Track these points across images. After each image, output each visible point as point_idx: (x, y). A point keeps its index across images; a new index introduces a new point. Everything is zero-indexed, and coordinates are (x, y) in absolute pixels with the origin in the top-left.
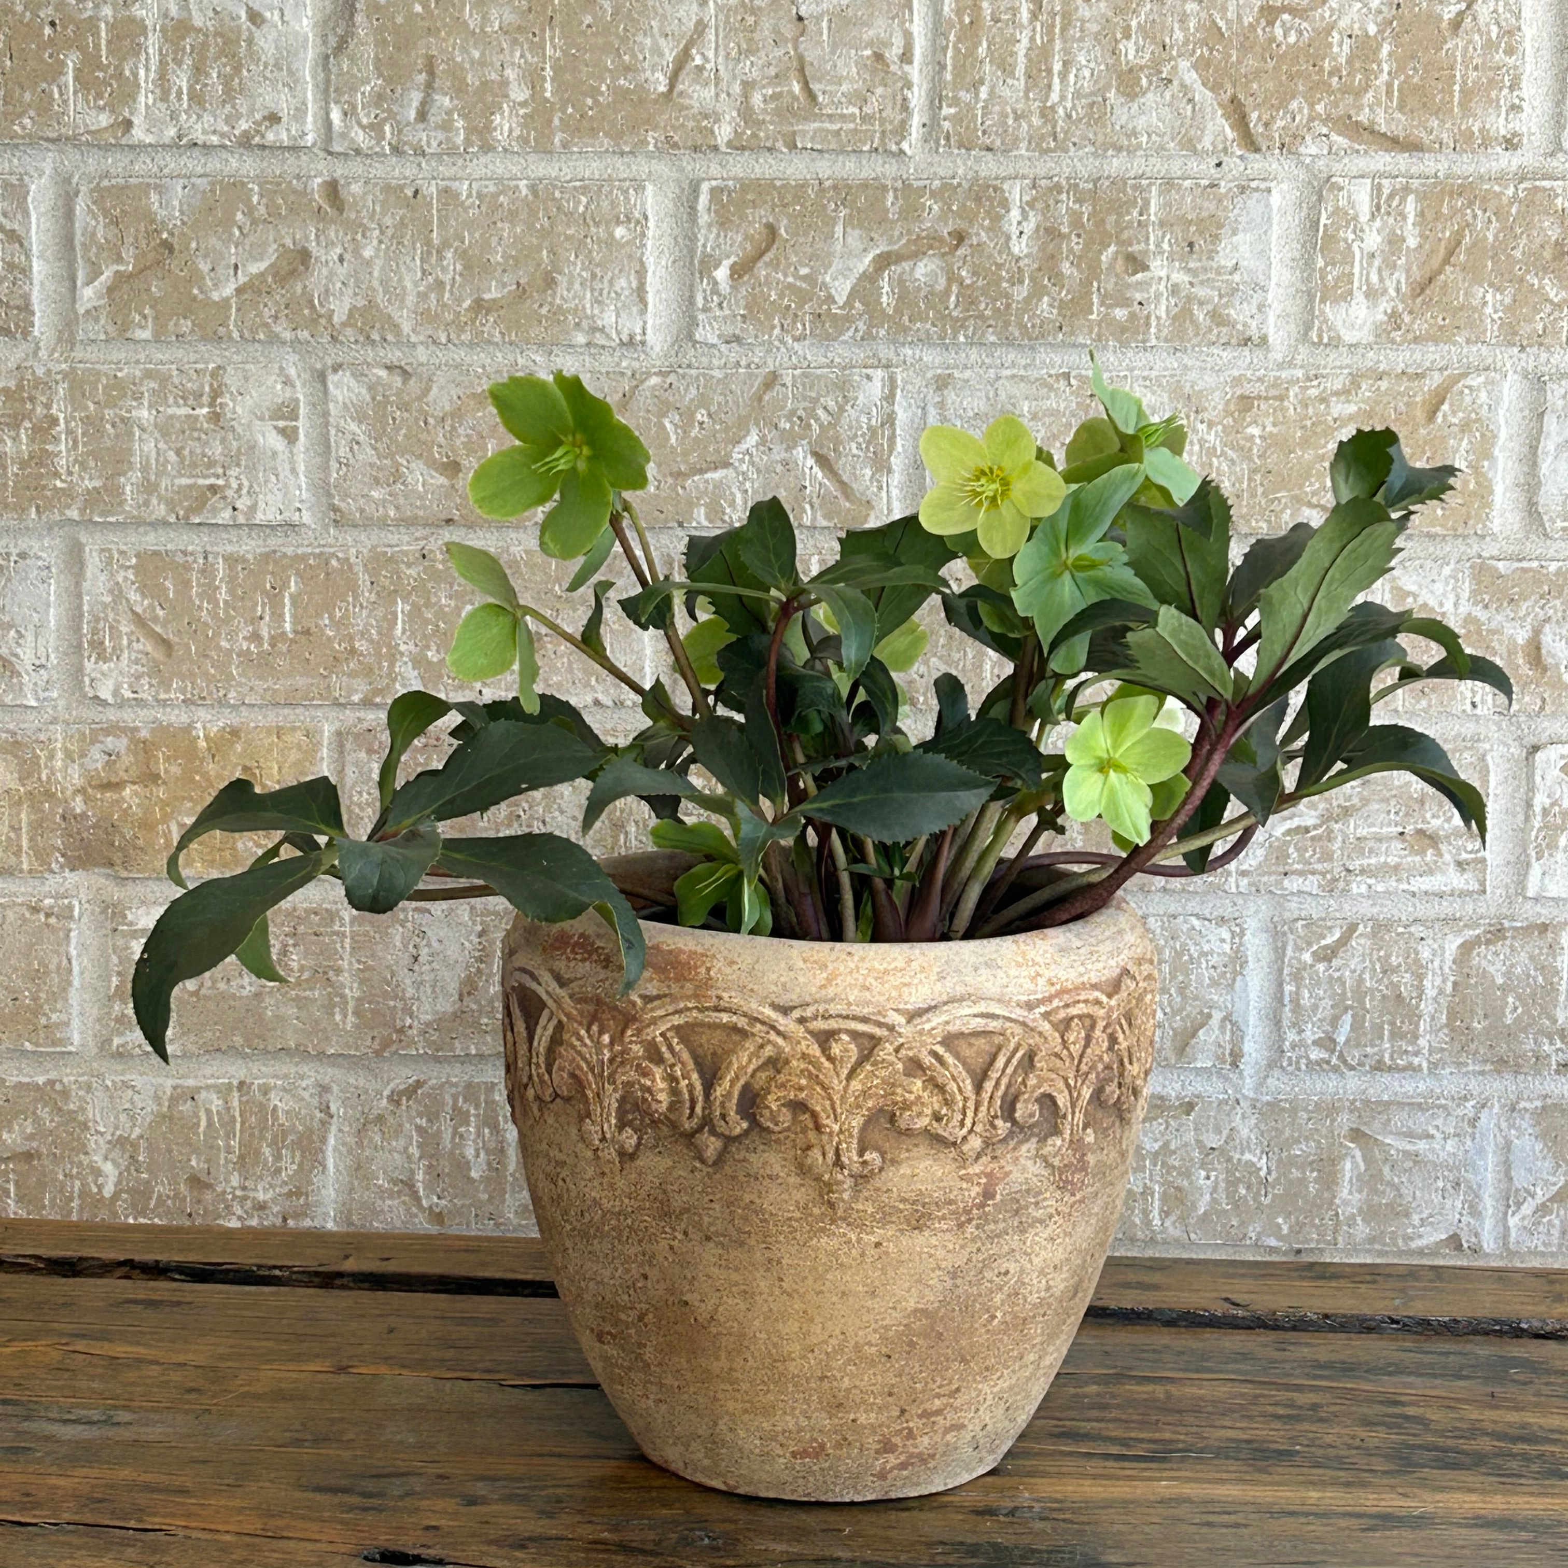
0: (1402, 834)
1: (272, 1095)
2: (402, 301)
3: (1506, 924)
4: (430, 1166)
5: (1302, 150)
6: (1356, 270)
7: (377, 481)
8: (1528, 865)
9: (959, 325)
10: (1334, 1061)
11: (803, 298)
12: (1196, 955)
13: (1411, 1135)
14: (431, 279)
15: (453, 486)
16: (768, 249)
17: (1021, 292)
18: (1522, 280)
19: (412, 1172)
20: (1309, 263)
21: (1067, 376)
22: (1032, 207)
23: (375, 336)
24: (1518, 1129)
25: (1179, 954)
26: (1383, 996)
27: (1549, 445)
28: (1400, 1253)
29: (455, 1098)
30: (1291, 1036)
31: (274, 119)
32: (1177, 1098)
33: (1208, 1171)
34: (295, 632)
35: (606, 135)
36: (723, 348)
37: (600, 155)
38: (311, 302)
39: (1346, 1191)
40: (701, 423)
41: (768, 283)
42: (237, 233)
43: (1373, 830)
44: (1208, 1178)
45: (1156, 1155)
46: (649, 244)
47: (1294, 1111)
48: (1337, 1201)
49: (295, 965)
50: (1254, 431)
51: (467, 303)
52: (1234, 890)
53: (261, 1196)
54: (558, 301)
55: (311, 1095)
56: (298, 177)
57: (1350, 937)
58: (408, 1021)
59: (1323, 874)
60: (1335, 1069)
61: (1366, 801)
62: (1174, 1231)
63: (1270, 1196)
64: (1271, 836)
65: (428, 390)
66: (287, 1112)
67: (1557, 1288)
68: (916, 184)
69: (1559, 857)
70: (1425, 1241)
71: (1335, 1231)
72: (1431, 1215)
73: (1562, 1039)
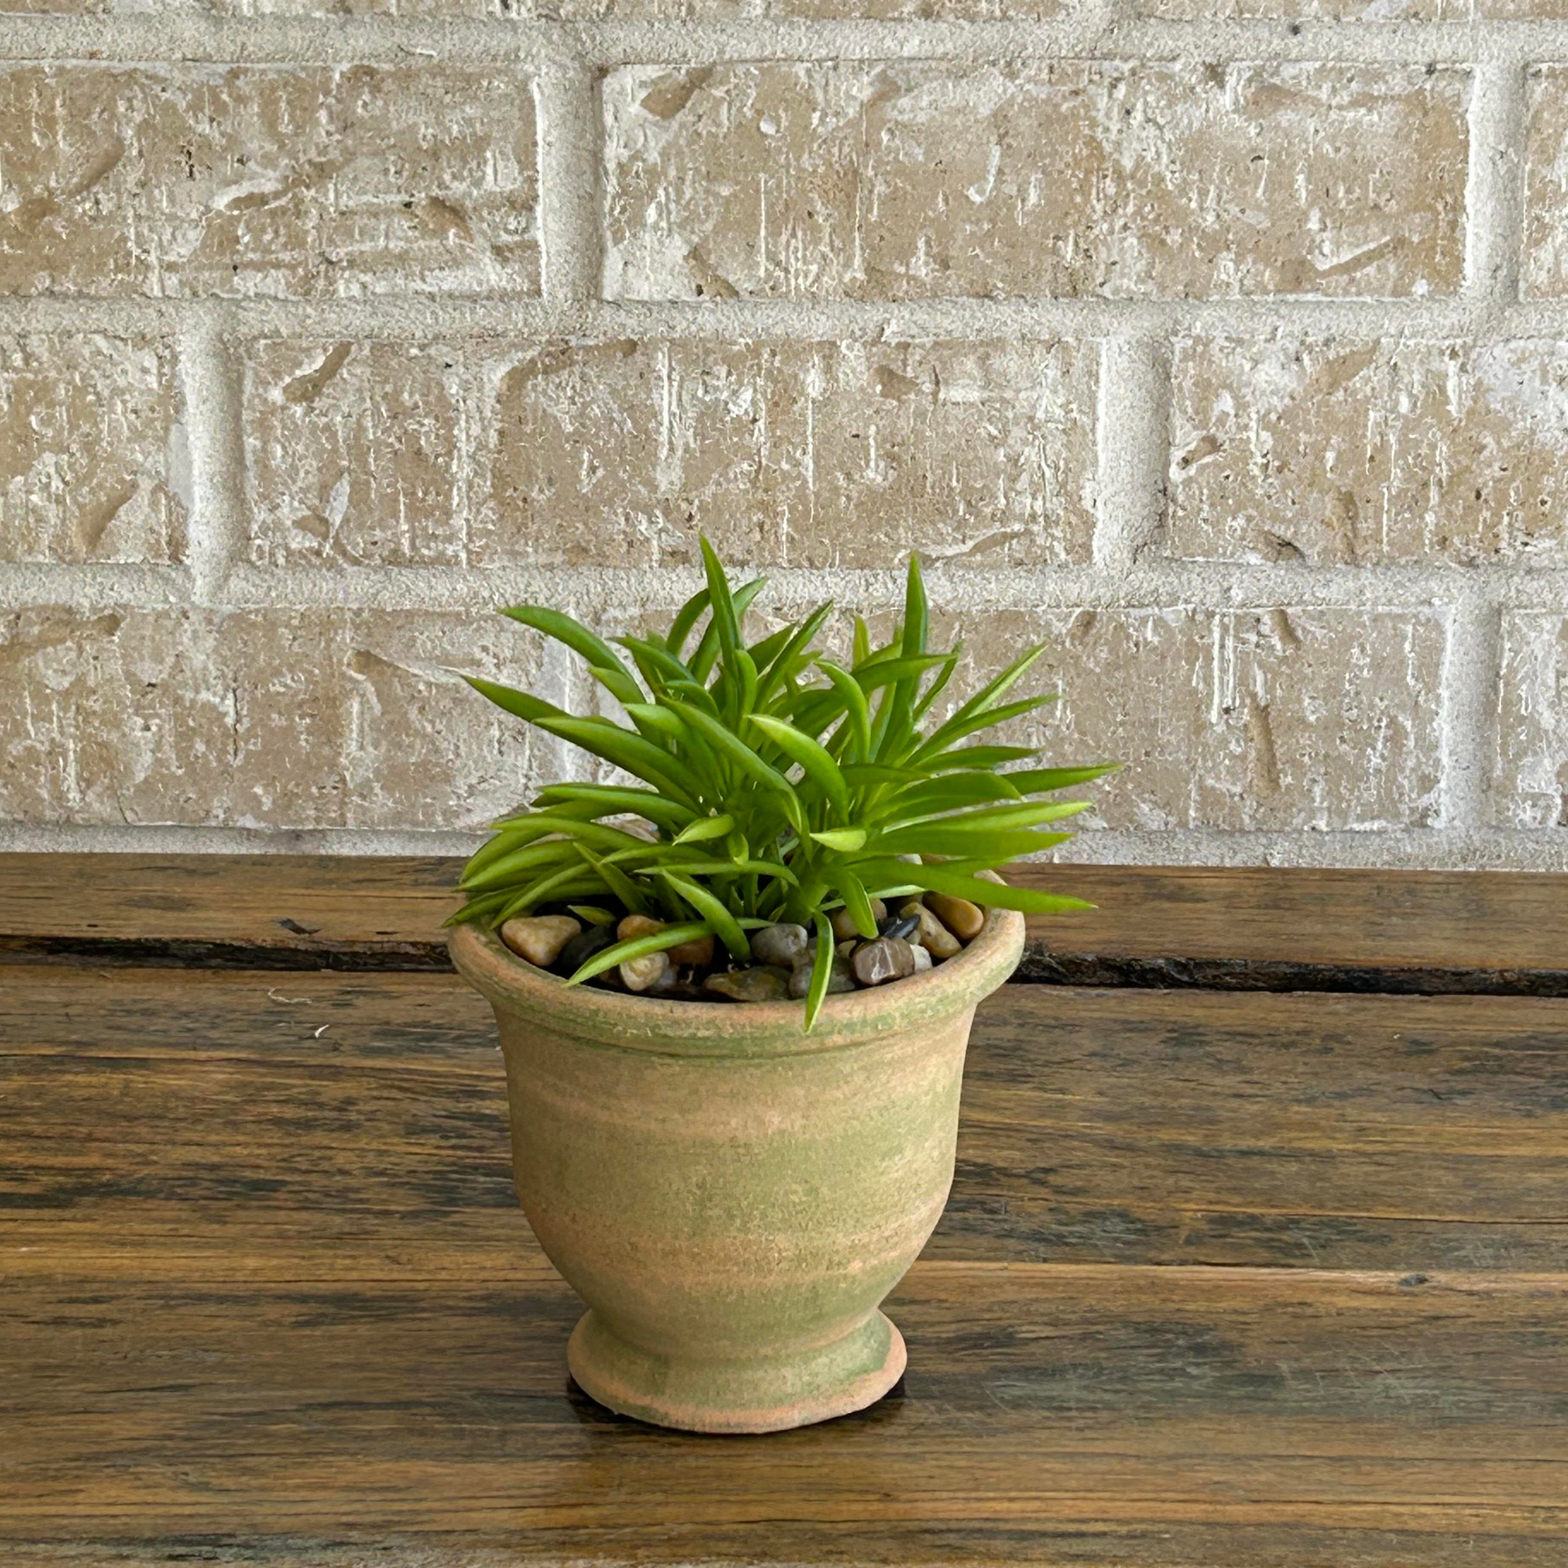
0: (408, 205)
3: (574, 342)
8: (603, 251)
10: (327, 550)
12: (106, 393)
13: (445, 661)
25: (81, 391)
26: (396, 453)
28: (442, 836)
30: (261, 515)
32: (94, 609)
33: (146, 718)
39: (354, 746)
43: (365, 198)
44: (147, 728)
45: (67, 694)
47: (271, 626)
48: (342, 760)
52: (157, 292)
57: (339, 365)
59: (292, 268)
60: (331, 564)
61: (349, 156)
62: (103, 809)
63: (241, 756)
64: (208, 209)
69: (647, 238)
70: (475, 819)
71: (342, 804)
72: (482, 780)
73: (667, 513)
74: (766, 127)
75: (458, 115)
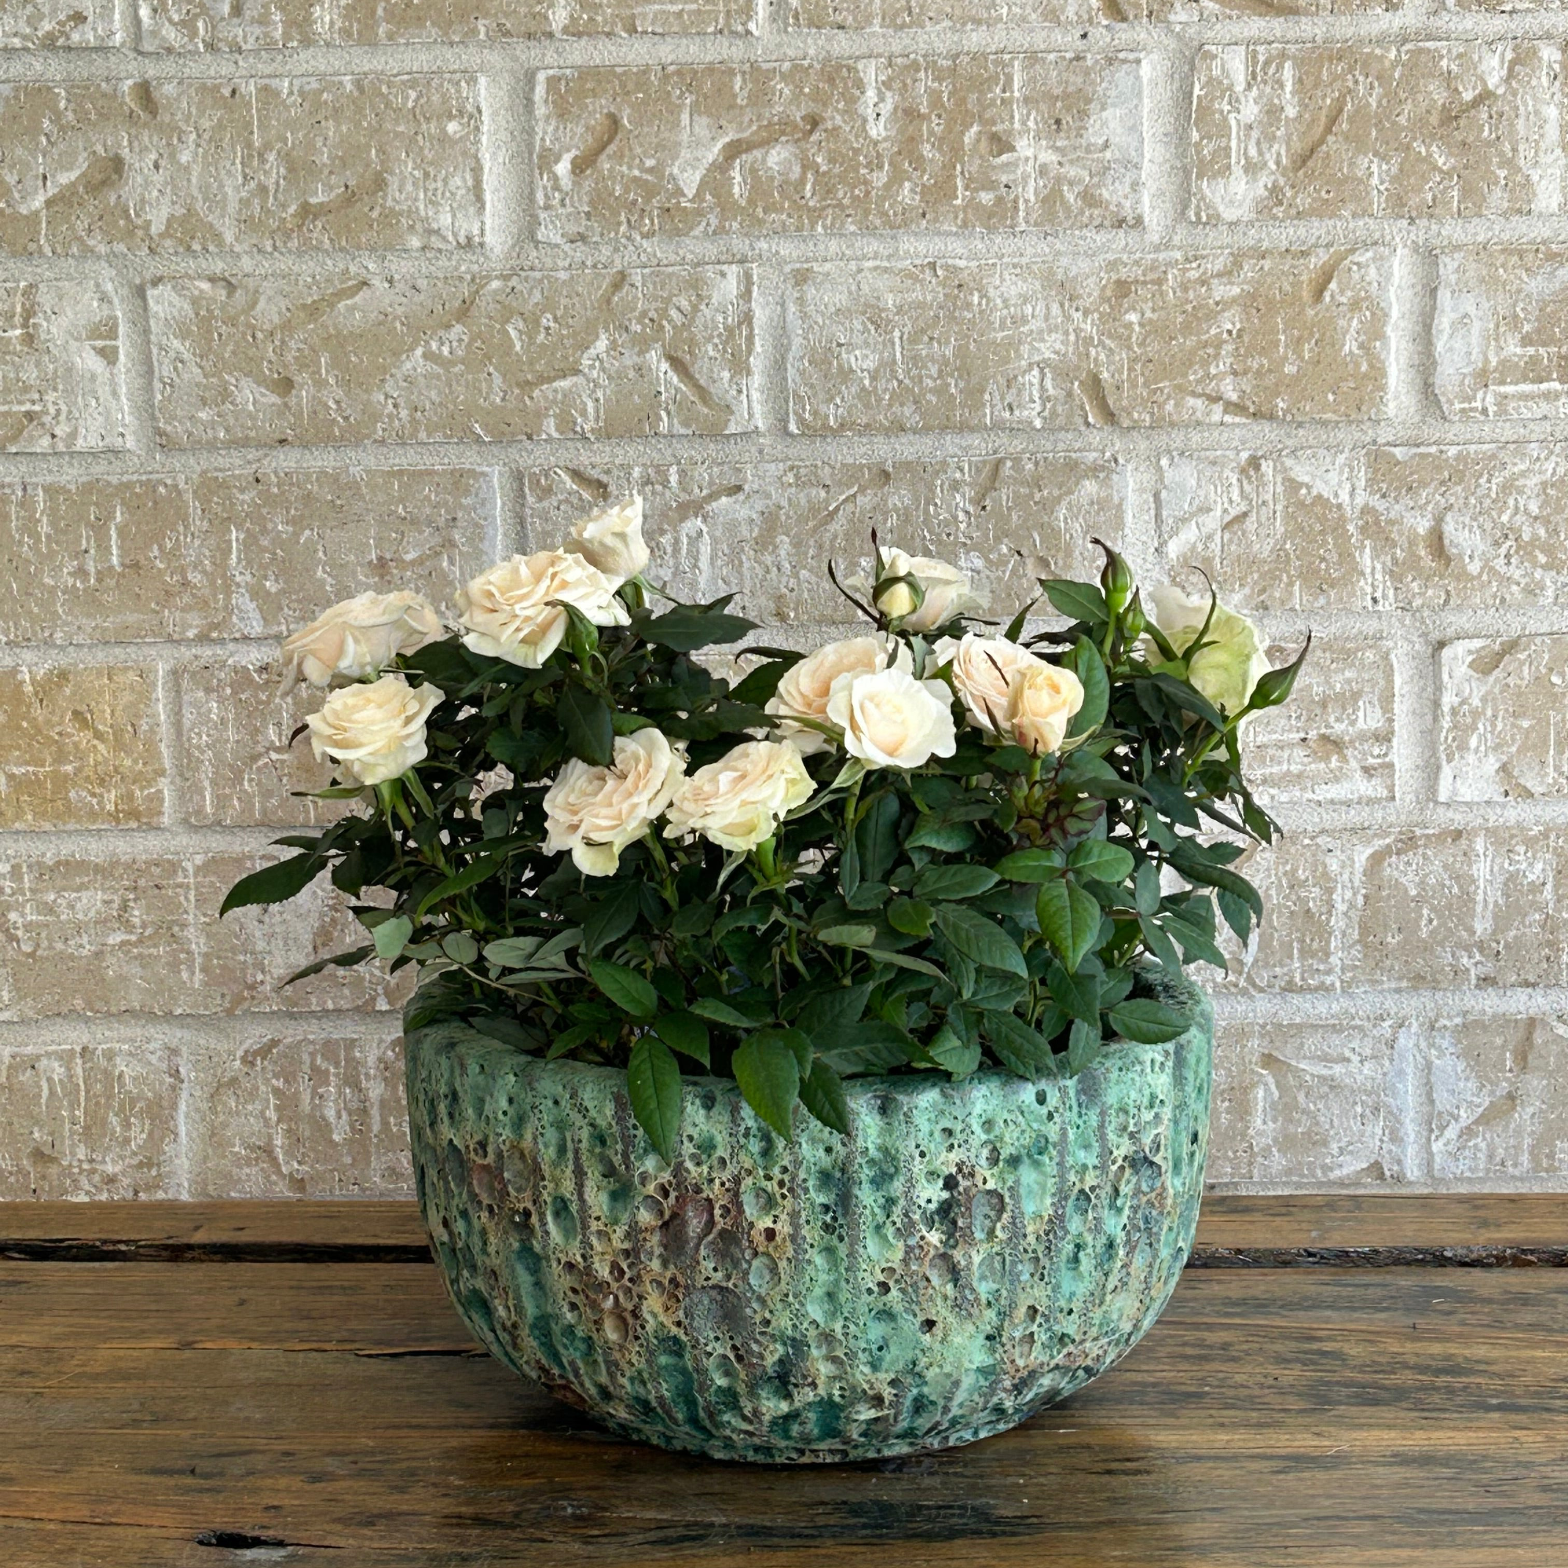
0: (1304, 740)
1: (118, 1060)
2: (224, 209)
3: (1418, 832)
4: (289, 1131)
5: (1172, 17)
6: (1234, 144)
7: (204, 402)
8: (1439, 768)
9: (816, 215)
10: (1242, 983)
11: (650, 192)
13: (1326, 1059)
14: (253, 184)
15: (286, 405)
16: (610, 141)
17: (880, 178)
18: (1408, 147)
19: (270, 1138)
20: (1182, 138)
21: (933, 266)
22: (889, 88)
23: (196, 247)
24: (1439, 1048)
26: (1292, 912)
27: (1444, 322)
28: (1321, 1184)
29: (312, 1055)
31: (79, 18)
34: (122, 564)
35: (434, 24)
36: (567, 247)
37: (428, 46)
38: (126, 211)
39: (1259, 1121)
40: (548, 329)
41: (612, 177)
42: (44, 140)
43: (1274, 737)
46: (484, 139)
48: (1251, 1132)
49: (136, 921)
50: (1133, 317)
51: (292, 209)
53: (110, 1169)
54: (390, 203)
55: (160, 1059)
56: (108, 80)
57: (1254, 852)
58: (260, 977)
60: (1244, 992)
65: (255, 303)
66: (135, 1079)
67: (1481, 1213)
68: (765, 66)
69: (1471, 758)
70: (1345, 1171)
71: (1250, 1164)
72: (1350, 1143)
73: (1481, 952)
74: (1555, 679)
75: (1340, 677)
